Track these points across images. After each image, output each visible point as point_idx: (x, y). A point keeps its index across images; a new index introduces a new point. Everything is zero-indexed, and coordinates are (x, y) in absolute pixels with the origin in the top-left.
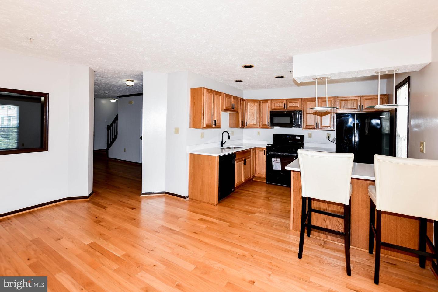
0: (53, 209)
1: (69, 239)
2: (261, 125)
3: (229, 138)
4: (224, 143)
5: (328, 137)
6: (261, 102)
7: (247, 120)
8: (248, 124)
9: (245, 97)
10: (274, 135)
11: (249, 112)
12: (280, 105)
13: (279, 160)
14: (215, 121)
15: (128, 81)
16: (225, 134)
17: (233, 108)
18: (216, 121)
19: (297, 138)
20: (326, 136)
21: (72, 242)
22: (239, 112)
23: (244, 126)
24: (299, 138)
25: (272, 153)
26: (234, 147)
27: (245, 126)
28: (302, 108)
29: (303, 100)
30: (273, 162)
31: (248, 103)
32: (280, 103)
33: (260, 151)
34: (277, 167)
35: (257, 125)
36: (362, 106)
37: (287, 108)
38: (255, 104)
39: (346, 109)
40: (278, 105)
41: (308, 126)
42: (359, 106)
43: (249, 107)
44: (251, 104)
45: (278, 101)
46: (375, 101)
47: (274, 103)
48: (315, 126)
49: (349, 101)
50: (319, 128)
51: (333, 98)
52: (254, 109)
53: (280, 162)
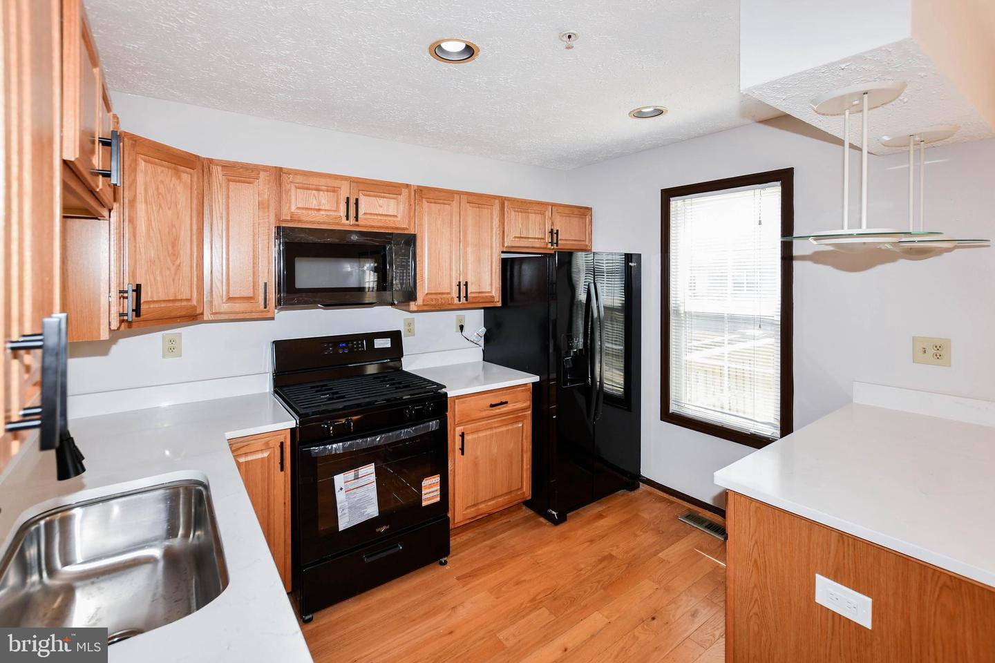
2: (219, 301)
5: (462, 329)
6: (218, 169)
7: (137, 274)
8: (142, 300)
12: (323, 201)
13: (368, 472)
19: (378, 344)
24: (385, 344)
28: (409, 225)
29: (413, 194)
30: (341, 489)
31: (142, 159)
32: (323, 191)
33: (250, 458)
34: (360, 508)
35: (194, 302)
36: (557, 233)
37: (357, 220)
38: (179, 178)
39: (525, 238)
40: (314, 202)
41: (431, 294)
42: (552, 232)
43: (146, 190)
44: (159, 171)
45: (314, 181)
46: (575, 221)
47: (290, 190)
48: (455, 294)
49: (530, 214)
50: (467, 300)
51: (497, 201)
52: (179, 206)
53: (373, 478)
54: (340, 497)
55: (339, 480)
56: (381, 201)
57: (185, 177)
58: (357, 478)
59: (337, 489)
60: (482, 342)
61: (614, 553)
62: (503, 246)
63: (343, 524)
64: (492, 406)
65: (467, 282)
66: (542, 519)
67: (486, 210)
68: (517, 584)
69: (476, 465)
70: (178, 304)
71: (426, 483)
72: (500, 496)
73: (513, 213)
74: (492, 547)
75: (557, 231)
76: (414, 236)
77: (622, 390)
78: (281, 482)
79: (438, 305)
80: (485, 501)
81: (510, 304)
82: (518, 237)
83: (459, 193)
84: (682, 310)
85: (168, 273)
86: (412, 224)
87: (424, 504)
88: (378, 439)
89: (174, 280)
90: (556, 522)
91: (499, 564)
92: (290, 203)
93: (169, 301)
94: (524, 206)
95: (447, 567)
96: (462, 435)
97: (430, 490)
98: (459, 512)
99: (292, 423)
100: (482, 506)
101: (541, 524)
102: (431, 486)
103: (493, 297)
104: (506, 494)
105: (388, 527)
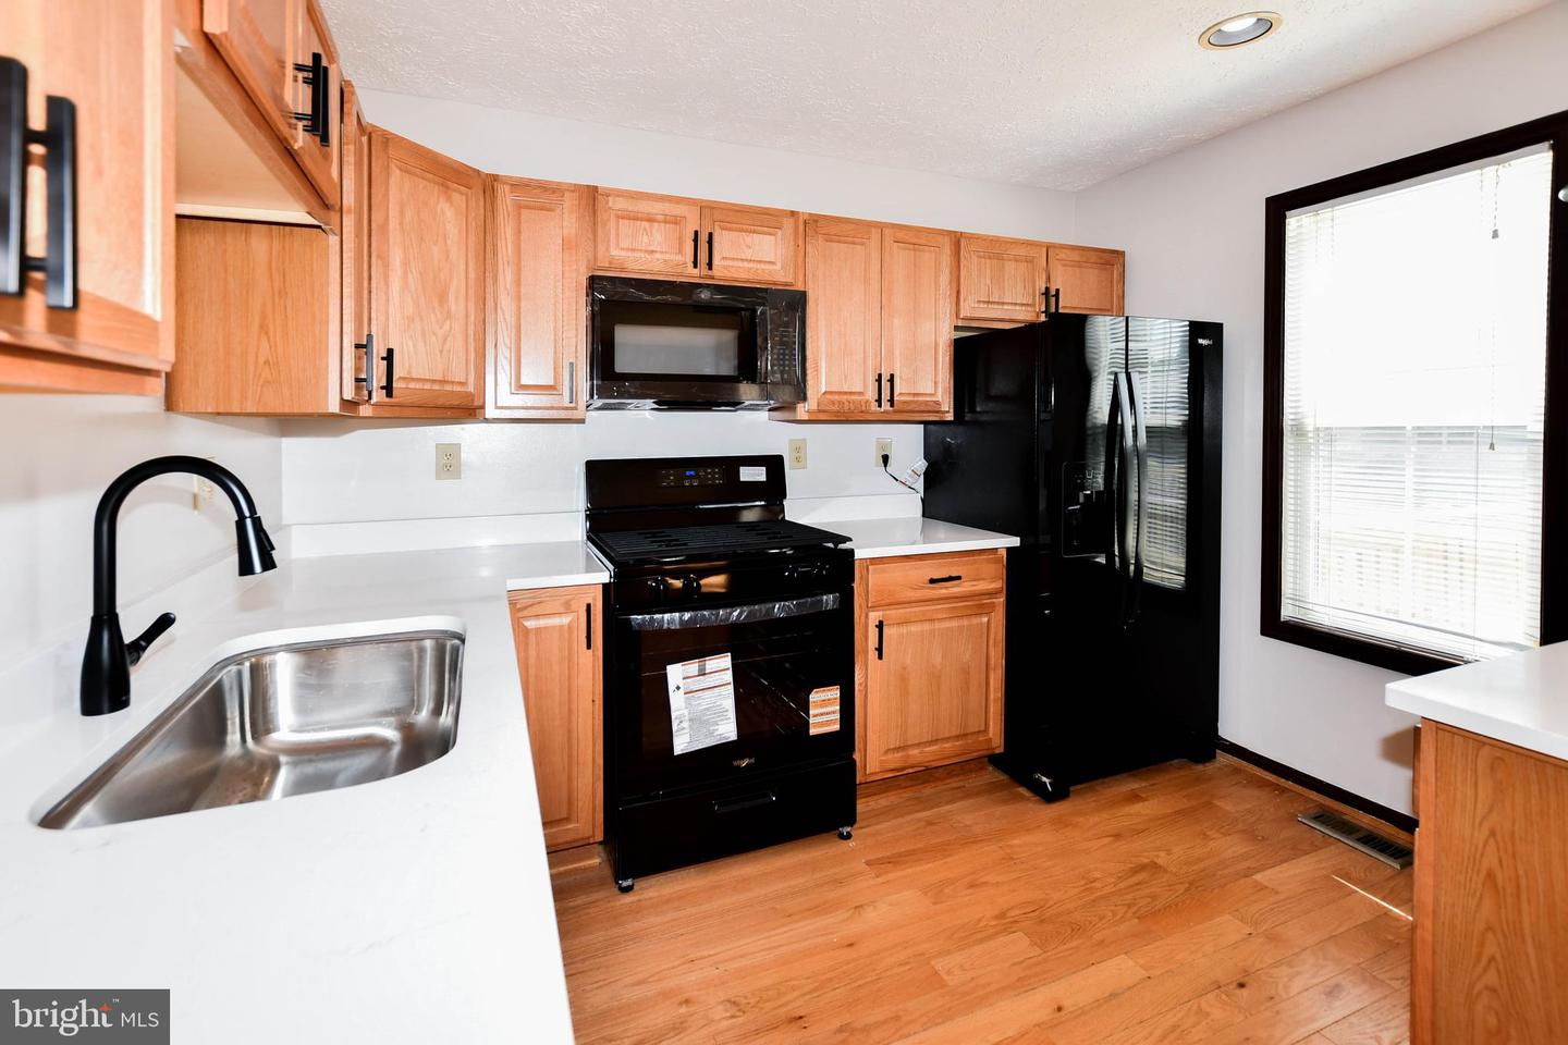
2: (505, 388)
5: (885, 461)
6: (504, 190)
7: (388, 335)
8: (396, 374)
12: (659, 238)
13: (718, 667)
19: (747, 473)
24: (758, 473)
27: (377, 392)
29: (801, 228)
30: (678, 688)
31: (397, 166)
32: (659, 222)
33: (543, 622)
34: (707, 722)
35: (471, 388)
36: (1057, 295)
37: (710, 268)
38: (449, 199)
39: (998, 303)
40: (645, 239)
41: (831, 393)
42: (1047, 292)
43: (402, 212)
44: (421, 186)
45: (645, 207)
46: (1093, 276)
47: (609, 220)
48: (871, 395)
49: (1006, 262)
50: (892, 405)
51: (947, 239)
52: (449, 242)
53: (728, 676)
54: (677, 701)
55: (676, 673)
56: (748, 238)
57: (459, 199)
58: (702, 673)
59: (671, 687)
60: (920, 485)
61: (1160, 861)
62: (957, 316)
63: (682, 744)
64: (932, 581)
65: (892, 376)
66: (1022, 790)
67: (927, 255)
68: (972, 886)
69: (903, 679)
70: (448, 388)
71: (816, 696)
72: (947, 739)
73: (975, 259)
74: (930, 823)
75: (1058, 290)
76: (804, 294)
77: (1183, 578)
78: (589, 668)
79: (843, 414)
80: (919, 745)
81: (968, 417)
82: (984, 302)
83: (881, 227)
84: (1310, 425)
85: (433, 338)
86: (801, 278)
87: (813, 731)
88: (735, 614)
89: (441, 352)
90: (1049, 798)
91: (943, 850)
92: (609, 241)
93: (434, 381)
94: (996, 249)
95: (851, 843)
96: (880, 626)
97: (823, 712)
98: (873, 755)
99: (604, 577)
100: (915, 752)
101: (1021, 798)
102: (824, 703)
103: (938, 403)
104: (958, 737)
105: (753, 761)
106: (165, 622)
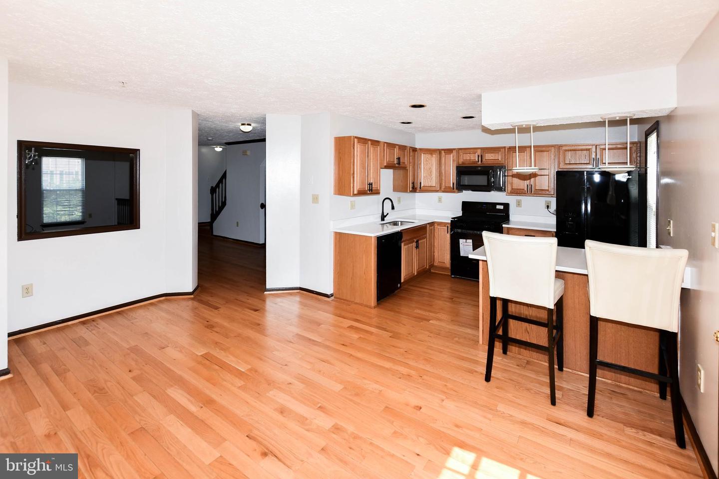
0: (148, 309)
1: (176, 347)
2: (443, 187)
3: (393, 208)
4: (385, 215)
5: (548, 207)
6: (443, 152)
7: (421, 180)
8: (422, 185)
9: (418, 146)
10: (463, 202)
11: (424, 168)
12: (471, 157)
13: (470, 241)
14: (370, 184)
15: (243, 124)
16: (387, 202)
17: (399, 163)
18: (372, 184)
19: (498, 207)
20: (544, 206)
21: (181, 351)
22: (408, 168)
23: (416, 189)
24: (502, 207)
25: (459, 231)
26: (401, 222)
27: (419, 189)
28: (505, 162)
29: (506, 150)
30: (461, 244)
32: (472, 153)
34: (466, 252)
35: (436, 187)
36: (598, 160)
37: (481, 162)
38: (432, 156)
39: (574, 164)
41: (514, 189)
42: (593, 159)
44: (428, 154)
45: (469, 151)
46: (618, 151)
47: (461, 155)
48: (525, 189)
49: (578, 151)
50: (532, 193)
51: (554, 147)
52: (433, 162)
53: (471, 244)
55: (461, 241)
56: (492, 154)
57: (434, 155)
58: (466, 242)
62: (558, 168)
63: (462, 255)
65: (531, 185)
67: (545, 153)
82: (568, 164)
89: (430, 181)
92: (461, 159)
93: (428, 187)
94: (573, 148)
106: (388, 214)
